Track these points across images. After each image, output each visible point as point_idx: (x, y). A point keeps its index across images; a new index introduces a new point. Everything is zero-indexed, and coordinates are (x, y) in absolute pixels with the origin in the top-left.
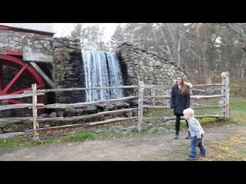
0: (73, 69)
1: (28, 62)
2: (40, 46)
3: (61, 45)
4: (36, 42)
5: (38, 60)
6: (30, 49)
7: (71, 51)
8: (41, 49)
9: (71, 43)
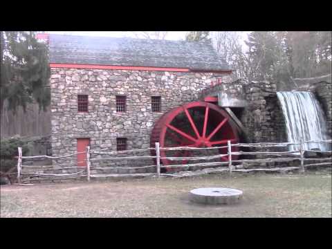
0: (268, 113)
1: (224, 108)
2: (234, 91)
3: (258, 89)
4: (230, 88)
5: (232, 105)
6: (226, 95)
7: (267, 94)
8: (235, 93)
9: (267, 86)
